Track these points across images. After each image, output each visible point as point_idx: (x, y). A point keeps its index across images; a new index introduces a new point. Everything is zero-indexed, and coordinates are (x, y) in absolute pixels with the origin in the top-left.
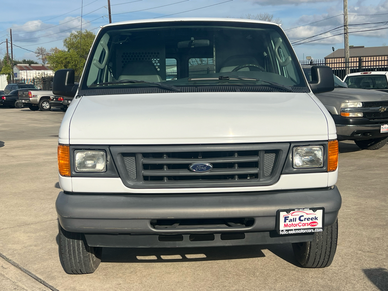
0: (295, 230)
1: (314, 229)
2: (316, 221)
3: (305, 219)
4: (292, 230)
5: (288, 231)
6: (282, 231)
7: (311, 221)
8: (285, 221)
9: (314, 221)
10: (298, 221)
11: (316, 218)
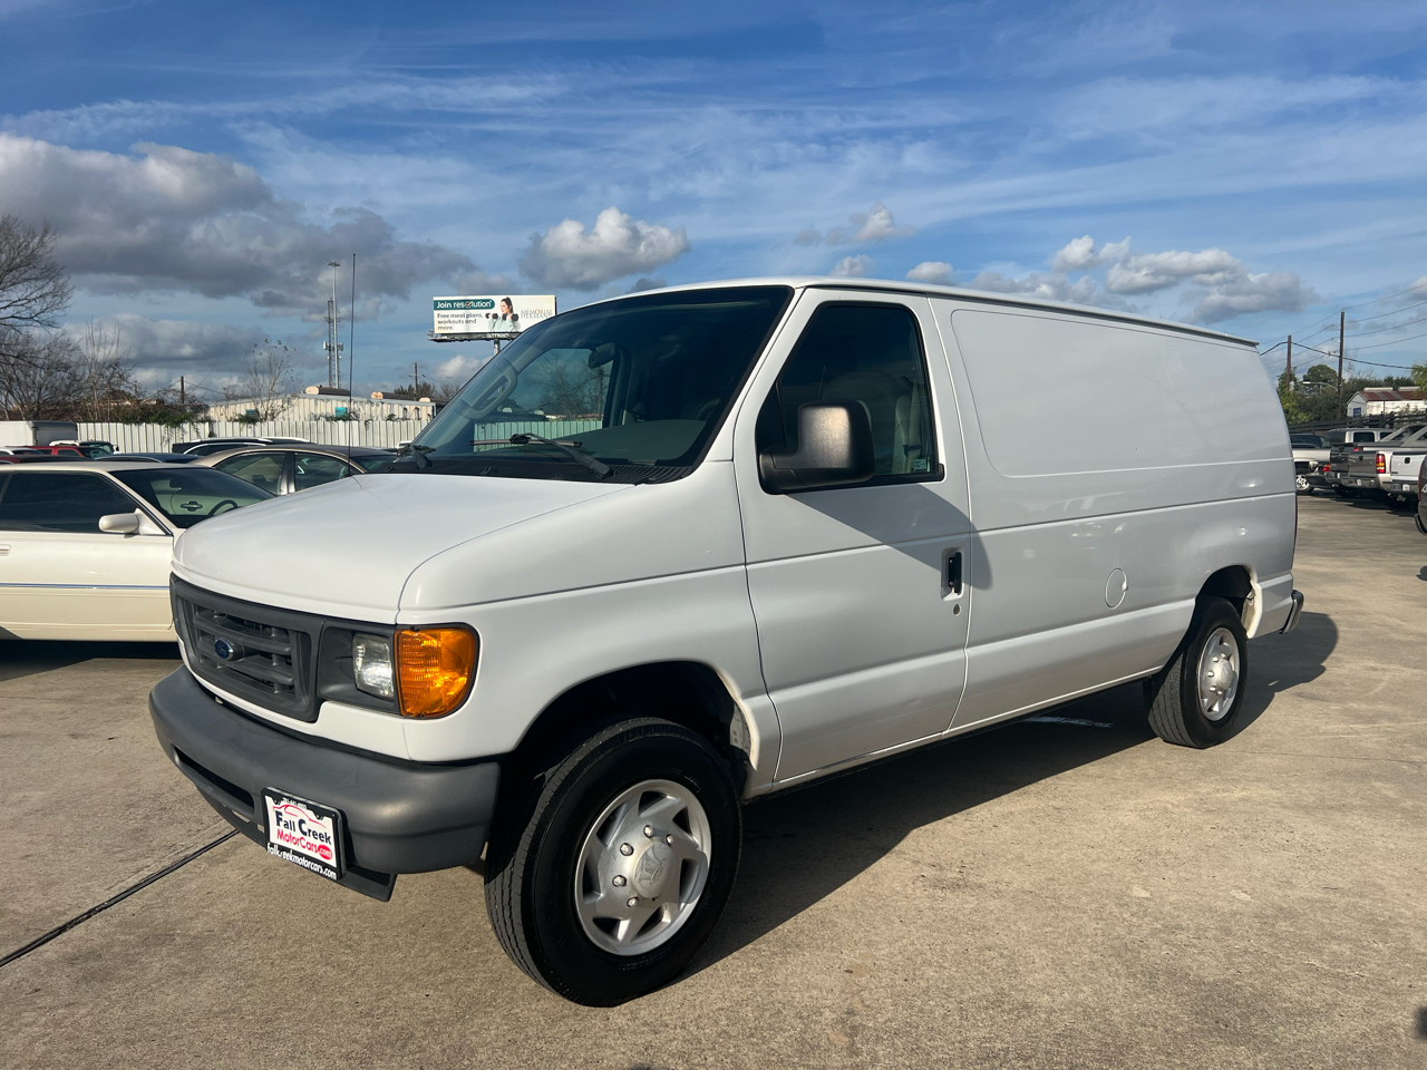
0: (295, 853)
1: (325, 866)
2: (327, 845)
3: (310, 831)
4: (287, 850)
5: (282, 849)
6: (272, 845)
7: (318, 843)
8: (278, 824)
9: (324, 844)
10: (298, 834)
11: (328, 839)
